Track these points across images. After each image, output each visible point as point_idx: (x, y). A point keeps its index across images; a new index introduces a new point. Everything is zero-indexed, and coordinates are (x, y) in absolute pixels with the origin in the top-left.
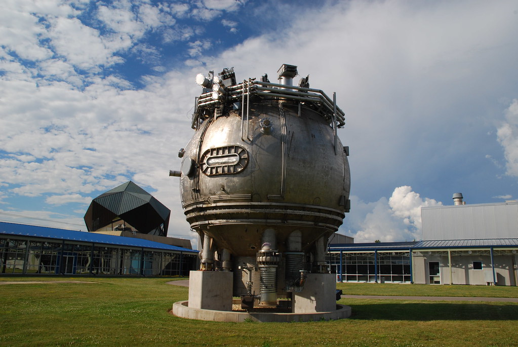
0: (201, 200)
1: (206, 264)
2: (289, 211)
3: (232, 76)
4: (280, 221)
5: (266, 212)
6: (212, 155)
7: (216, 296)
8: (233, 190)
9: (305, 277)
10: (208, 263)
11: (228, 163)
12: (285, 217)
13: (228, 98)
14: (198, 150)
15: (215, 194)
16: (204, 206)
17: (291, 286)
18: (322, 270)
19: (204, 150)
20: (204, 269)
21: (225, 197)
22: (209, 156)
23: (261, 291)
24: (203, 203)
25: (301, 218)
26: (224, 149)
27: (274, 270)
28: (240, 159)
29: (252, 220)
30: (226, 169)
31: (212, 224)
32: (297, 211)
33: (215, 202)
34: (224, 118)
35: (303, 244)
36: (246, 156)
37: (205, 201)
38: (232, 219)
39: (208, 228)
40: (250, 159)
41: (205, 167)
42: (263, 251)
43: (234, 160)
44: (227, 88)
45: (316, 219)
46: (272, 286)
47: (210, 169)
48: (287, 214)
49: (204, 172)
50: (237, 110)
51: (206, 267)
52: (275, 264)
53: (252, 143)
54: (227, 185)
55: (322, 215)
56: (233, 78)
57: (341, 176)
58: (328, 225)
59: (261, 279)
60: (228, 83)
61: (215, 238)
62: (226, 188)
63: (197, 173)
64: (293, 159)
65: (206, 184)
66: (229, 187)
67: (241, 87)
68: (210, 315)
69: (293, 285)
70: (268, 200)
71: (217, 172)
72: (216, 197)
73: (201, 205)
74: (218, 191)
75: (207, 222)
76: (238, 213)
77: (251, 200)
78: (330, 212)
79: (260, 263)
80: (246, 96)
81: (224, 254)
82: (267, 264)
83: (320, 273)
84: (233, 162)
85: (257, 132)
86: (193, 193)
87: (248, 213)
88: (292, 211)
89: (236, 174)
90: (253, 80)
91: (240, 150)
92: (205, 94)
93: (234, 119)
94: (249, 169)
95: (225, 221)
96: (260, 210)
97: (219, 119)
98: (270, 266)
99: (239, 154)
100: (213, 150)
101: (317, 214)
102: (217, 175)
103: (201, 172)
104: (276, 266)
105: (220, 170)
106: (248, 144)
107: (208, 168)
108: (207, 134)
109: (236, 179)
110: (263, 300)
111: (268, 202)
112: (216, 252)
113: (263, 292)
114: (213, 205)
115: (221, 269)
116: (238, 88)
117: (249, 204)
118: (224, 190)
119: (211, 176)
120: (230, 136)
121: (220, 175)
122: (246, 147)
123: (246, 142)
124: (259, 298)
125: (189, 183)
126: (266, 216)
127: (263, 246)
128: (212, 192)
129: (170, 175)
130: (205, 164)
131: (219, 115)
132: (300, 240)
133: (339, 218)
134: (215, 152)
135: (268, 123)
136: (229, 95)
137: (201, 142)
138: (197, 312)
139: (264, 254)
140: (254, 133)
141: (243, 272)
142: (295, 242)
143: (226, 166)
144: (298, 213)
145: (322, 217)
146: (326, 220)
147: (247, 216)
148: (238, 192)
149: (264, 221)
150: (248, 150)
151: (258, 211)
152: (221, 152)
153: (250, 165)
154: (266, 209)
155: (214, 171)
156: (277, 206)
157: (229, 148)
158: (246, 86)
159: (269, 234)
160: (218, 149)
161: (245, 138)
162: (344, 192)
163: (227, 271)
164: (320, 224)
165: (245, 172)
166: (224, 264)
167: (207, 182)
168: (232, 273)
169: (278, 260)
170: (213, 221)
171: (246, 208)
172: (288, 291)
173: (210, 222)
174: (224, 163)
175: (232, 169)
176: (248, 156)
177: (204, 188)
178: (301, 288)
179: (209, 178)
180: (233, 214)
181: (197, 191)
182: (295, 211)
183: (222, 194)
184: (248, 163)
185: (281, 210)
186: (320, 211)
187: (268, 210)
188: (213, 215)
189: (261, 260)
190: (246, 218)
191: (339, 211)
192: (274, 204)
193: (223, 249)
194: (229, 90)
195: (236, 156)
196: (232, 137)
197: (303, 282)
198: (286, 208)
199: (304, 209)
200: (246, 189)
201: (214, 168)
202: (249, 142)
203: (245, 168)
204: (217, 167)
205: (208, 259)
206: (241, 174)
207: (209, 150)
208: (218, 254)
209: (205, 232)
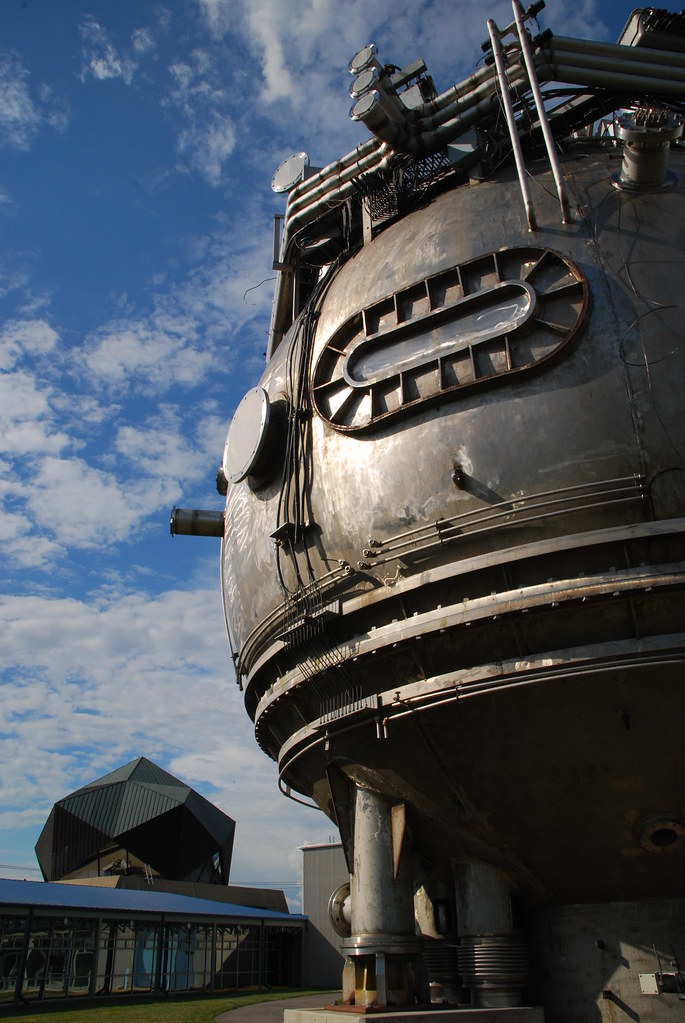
0: (327, 578)
1: (380, 968)
6: (372, 329)
8: (525, 469)
10: (390, 959)
15: (409, 521)
16: (350, 606)
20: (365, 997)
22: (358, 340)
24: (339, 591)
26: (436, 285)
28: (542, 298)
30: (464, 365)
31: (403, 706)
33: (412, 564)
36: (569, 279)
37: (353, 578)
38: (531, 647)
39: (381, 732)
40: (600, 289)
41: (339, 398)
47: (368, 395)
49: (341, 423)
51: (382, 983)
53: (588, 227)
54: (477, 451)
62: (471, 471)
63: (302, 444)
65: (349, 481)
66: (490, 457)
71: (410, 395)
72: (418, 535)
74: (424, 495)
75: (370, 702)
77: (646, 512)
81: (473, 891)
86: (286, 559)
89: (525, 376)
91: (529, 265)
92: (314, 178)
94: (603, 339)
95: (482, 672)
97: (385, 232)
99: (528, 281)
100: (377, 310)
102: (413, 414)
103: (318, 427)
105: (429, 384)
106: (568, 234)
107: (356, 394)
112: (421, 893)
114: (404, 584)
115: (466, 991)
117: (642, 530)
118: (462, 482)
119: (380, 426)
121: (434, 406)
122: (560, 247)
123: (556, 233)
128: (392, 517)
130: (340, 384)
131: (385, 218)
134: (389, 314)
140: (583, 198)
141: (602, 1003)
143: (460, 354)
150: (577, 256)
152: (422, 302)
153: (602, 314)
155: (395, 398)
160: (405, 297)
163: (506, 1003)
165: (581, 358)
166: (482, 957)
167: (357, 470)
168: (535, 1017)
170: (411, 691)
173: (388, 697)
175: (497, 354)
176: (583, 278)
177: (343, 504)
179: (366, 447)
180: (539, 611)
181: (302, 535)
183: (458, 507)
184: (589, 310)
188: (407, 645)
195: (513, 293)
201: (390, 383)
202: (573, 229)
203: (580, 332)
204: (410, 375)
205: (383, 931)
206: (558, 371)
207: (352, 319)
208: (437, 902)
209: (362, 776)
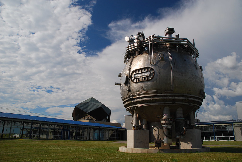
1: (135, 127)
2: (176, 97)
3: (143, 35)
4: (171, 103)
5: (165, 98)
6: (136, 73)
7: (141, 142)
8: (148, 89)
9: (186, 130)
10: (136, 126)
11: (144, 76)
12: (174, 101)
13: (142, 46)
14: (129, 71)
15: (138, 91)
16: (133, 98)
17: (179, 135)
18: (194, 127)
19: (132, 71)
20: (134, 129)
21: (144, 92)
22: (135, 73)
23: (164, 138)
24: (133, 96)
25: (182, 101)
26: (142, 69)
27: (170, 127)
28: (150, 73)
29: (157, 103)
30: (144, 78)
31: (138, 106)
32: (180, 98)
33: (139, 95)
34: (140, 55)
35: (183, 114)
36: (153, 71)
37: (134, 95)
38: (147, 103)
39: (136, 108)
40: (155, 73)
41: (133, 79)
42: (164, 118)
43: (147, 74)
44: (141, 41)
45: (190, 101)
46: (169, 135)
47: (135, 79)
48: (175, 99)
49: (133, 81)
50: (146, 51)
52: (170, 124)
53: (155, 65)
54: (144, 86)
55: (192, 99)
56: (144, 36)
57: (200, 80)
58: (196, 105)
59: (164, 132)
60: (141, 39)
61: (139, 114)
62: (144, 88)
63: (129, 82)
64: (176, 72)
65: (134, 87)
66: (145, 87)
67: (148, 40)
68: (139, 151)
69: (180, 135)
70: (165, 92)
71: (139, 80)
72: (139, 93)
73: (132, 97)
74: (140, 89)
75: (135, 106)
76: (150, 100)
77: (157, 93)
78: (196, 98)
79: (163, 124)
80: (151, 44)
81: (144, 121)
82: (166, 125)
83: (193, 129)
84: (147, 75)
85: (157, 60)
86: (128, 92)
87: (155, 99)
88: (177, 97)
89: (148, 81)
90: (154, 35)
91: (150, 69)
92: (130, 45)
93: (145, 55)
94: (155, 78)
95: (144, 104)
96: (162, 97)
97: (138, 56)
98: (168, 125)
99: (149, 71)
100: (136, 70)
101: (190, 99)
102: (139, 82)
103: (131, 81)
104: (171, 125)
105: (141, 80)
106: (153, 66)
107: (134, 79)
108: (133, 63)
109: (149, 83)
110: (165, 143)
111: (165, 93)
112: (139, 121)
113: (165, 139)
114: (138, 97)
115: (142, 129)
116: (146, 41)
117: (156, 95)
118: (143, 89)
119: (136, 82)
120: (144, 63)
121: (141, 82)
122: (153, 67)
123: (153, 65)
124: (163, 142)
125: (125, 87)
126: (165, 101)
127: (164, 116)
128: (137, 91)
129: (115, 85)
130: (133, 77)
131: (138, 54)
132: (182, 112)
133: (201, 101)
134: (137, 71)
135: (163, 55)
136: (142, 44)
137: (130, 67)
138: (132, 149)
139: (164, 120)
140: (156, 61)
141: (153, 130)
142: (180, 113)
143: (143, 77)
144: (181, 99)
145: (193, 100)
146: (194, 102)
147: (155, 101)
148: (150, 90)
149: (164, 103)
150: (154, 69)
151: (160, 98)
152: (140, 71)
153: (155, 76)
154: (164, 97)
155: (138, 80)
156: (170, 95)
157: (145, 68)
158: (150, 39)
159: (166, 110)
160: (139, 70)
161: (152, 63)
162: (202, 88)
163: (146, 130)
164: (192, 104)
165: (153, 79)
166: (144, 126)
167: (134, 86)
168: (148, 131)
169: (172, 122)
170: (138, 105)
171: (155, 97)
172: (177, 138)
173: (137, 105)
174: (142, 76)
175: (146, 78)
176: (154, 71)
177: (133, 89)
178: (184, 136)
179: (135, 84)
180: (148, 100)
181: (129, 90)
182: (179, 98)
183: (142, 91)
184: (154, 75)
185: (172, 97)
186: (191, 97)
187: (165, 97)
188: (138, 101)
189: (163, 123)
190: (155, 102)
191: (200, 98)
192: (168, 94)
193: (143, 119)
194: (142, 42)
195: (148, 72)
196: (146, 63)
197: (185, 133)
198: (174, 96)
199: (183, 96)
200: (154, 87)
201: (137, 79)
202: (154, 65)
203: (153, 77)
204: (139, 78)
205: (136, 124)
206: (151, 80)
207: (134, 70)
208: (141, 122)
209: (134, 111)
